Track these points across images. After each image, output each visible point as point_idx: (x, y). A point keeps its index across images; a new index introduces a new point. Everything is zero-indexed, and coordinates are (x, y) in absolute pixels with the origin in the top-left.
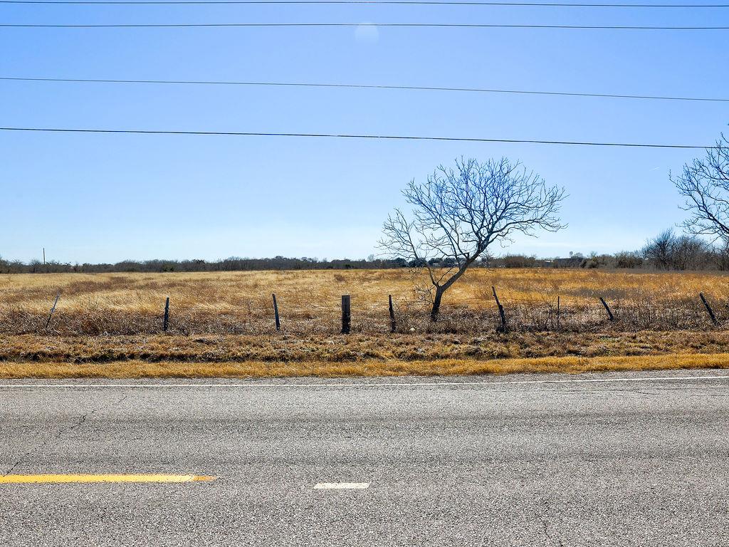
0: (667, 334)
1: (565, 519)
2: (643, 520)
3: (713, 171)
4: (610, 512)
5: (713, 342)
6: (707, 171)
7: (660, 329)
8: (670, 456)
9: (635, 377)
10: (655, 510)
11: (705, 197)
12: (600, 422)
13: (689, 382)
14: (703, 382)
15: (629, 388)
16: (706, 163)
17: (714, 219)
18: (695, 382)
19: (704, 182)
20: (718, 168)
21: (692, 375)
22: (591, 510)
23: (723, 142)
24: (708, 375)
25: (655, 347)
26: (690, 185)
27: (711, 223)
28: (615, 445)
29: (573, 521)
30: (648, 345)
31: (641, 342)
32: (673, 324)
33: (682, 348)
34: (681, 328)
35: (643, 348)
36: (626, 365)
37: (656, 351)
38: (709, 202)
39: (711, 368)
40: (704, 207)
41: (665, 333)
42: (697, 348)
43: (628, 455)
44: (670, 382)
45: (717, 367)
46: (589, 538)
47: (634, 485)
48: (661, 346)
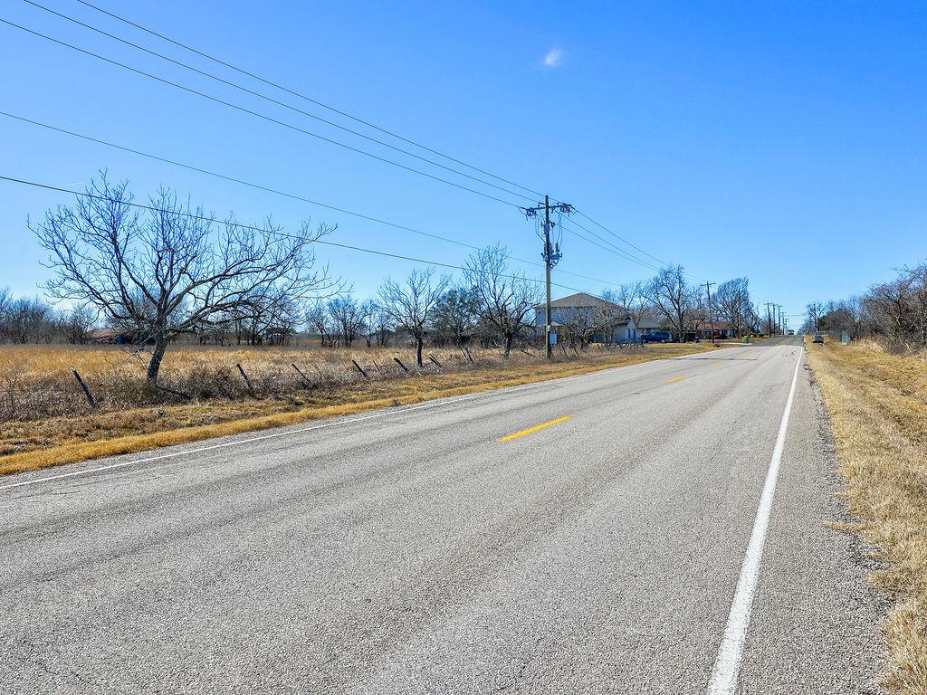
0: (40, 424)
1: (61, 648)
2: (148, 617)
3: (83, 223)
4: (108, 622)
5: (99, 427)
6: (76, 222)
7: (28, 419)
8: (134, 551)
9: (37, 478)
10: (152, 605)
11: (73, 255)
12: (31, 536)
13: (103, 472)
14: (120, 469)
15: (38, 491)
16: (76, 213)
17: (83, 281)
18: (111, 471)
19: (71, 236)
20: (89, 220)
21: (103, 464)
22: (86, 628)
23: (95, 191)
24: (120, 462)
25: (31, 441)
26: (54, 237)
27: (76, 285)
28: (67, 556)
29: (72, 647)
30: (21, 440)
31: (9, 437)
32: (44, 411)
33: (65, 438)
34: (54, 414)
35: (15, 444)
36: (12, 467)
37: (33, 446)
38: (77, 259)
39: (119, 454)
40: (70, 265)
41: (38, 422)
42: (82, 435)
43: (90, 562)
44: (83, 476)
45: (124, 452)
46: (103, 656)
47: (116, 588)
48: (38, 439)
